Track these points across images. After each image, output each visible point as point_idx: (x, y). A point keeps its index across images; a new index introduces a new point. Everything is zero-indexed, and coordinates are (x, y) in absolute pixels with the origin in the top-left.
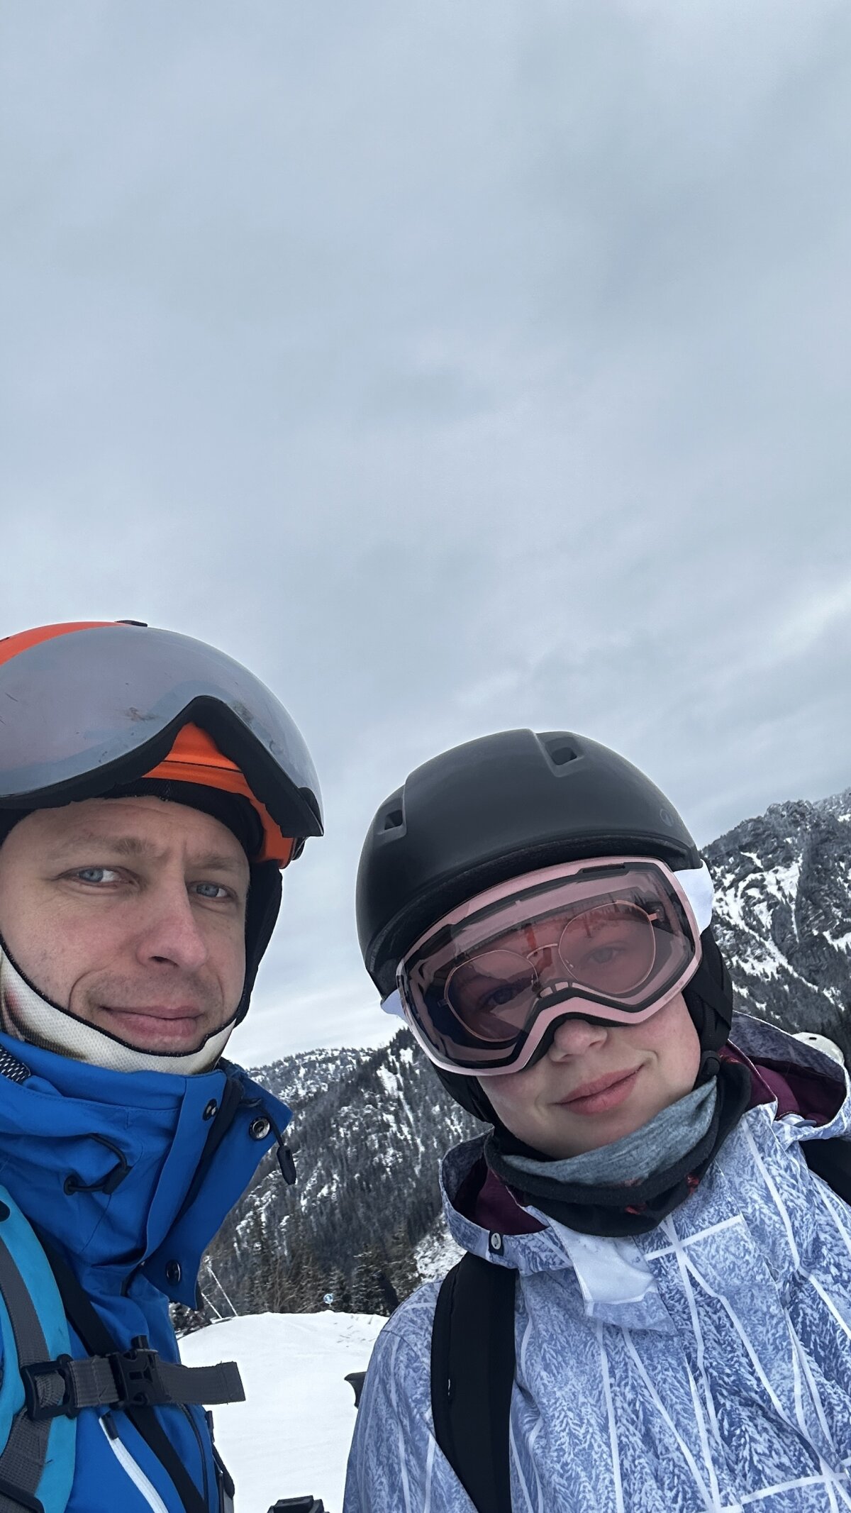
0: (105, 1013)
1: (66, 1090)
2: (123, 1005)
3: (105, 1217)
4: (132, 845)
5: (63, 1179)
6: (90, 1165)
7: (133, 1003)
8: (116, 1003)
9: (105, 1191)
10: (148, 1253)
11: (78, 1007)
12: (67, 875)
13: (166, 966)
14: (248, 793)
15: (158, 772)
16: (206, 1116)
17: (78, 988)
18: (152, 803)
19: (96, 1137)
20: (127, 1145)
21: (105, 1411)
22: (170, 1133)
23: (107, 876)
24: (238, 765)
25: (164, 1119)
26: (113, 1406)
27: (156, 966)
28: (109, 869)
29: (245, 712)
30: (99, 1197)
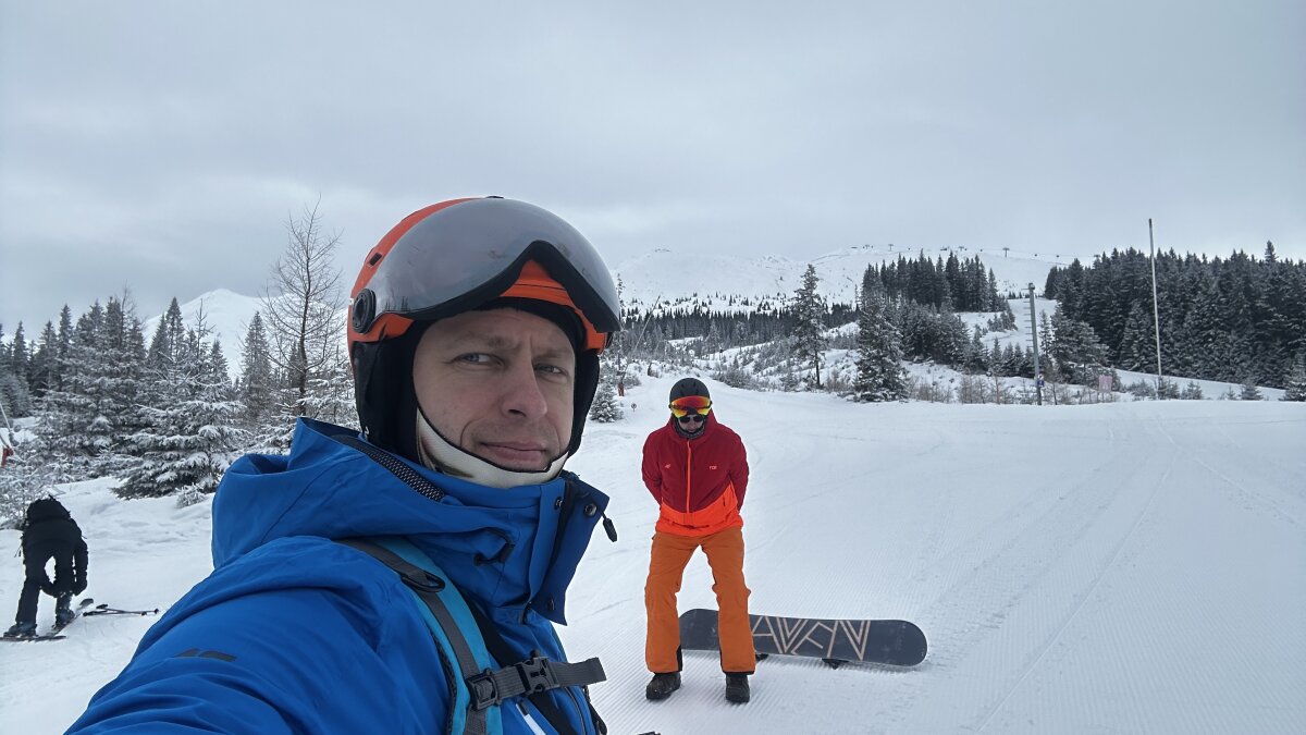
0: (483, 447)
1: (467, 501)
2: (493, 441)
3: (502, 576)
4: (499, 341)
5: (473, 556)
6: (488, 547)
7: (500, 440)
8: (488, 440)
9: (500, 561)
10: (532, 596)
11: (467, 444)
12: (458, 359)
13: (519, 416)
14: (573, 305)
15: (511, 292)
16: (556, 507)
17: (466, 431)
18: (511, 313)
19: (491, 530)
20: (510, 532)
21: (519, 699)
22: (535, 521)
23: (482, 359)
24: (563, 285)
25: (530, 512)
26: (522, 695)
27: (512, 416)
28: (483, 354)
29: (566, 250)
30: (499, 566)
